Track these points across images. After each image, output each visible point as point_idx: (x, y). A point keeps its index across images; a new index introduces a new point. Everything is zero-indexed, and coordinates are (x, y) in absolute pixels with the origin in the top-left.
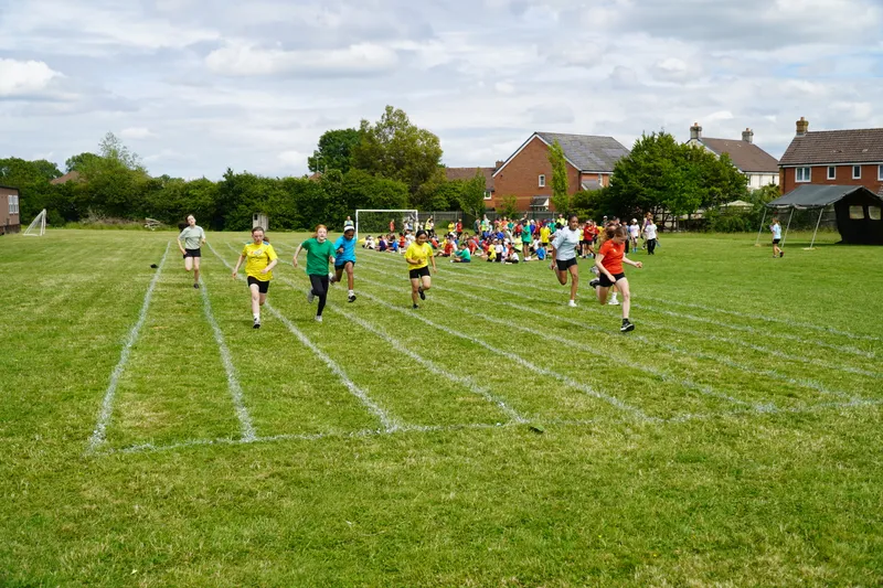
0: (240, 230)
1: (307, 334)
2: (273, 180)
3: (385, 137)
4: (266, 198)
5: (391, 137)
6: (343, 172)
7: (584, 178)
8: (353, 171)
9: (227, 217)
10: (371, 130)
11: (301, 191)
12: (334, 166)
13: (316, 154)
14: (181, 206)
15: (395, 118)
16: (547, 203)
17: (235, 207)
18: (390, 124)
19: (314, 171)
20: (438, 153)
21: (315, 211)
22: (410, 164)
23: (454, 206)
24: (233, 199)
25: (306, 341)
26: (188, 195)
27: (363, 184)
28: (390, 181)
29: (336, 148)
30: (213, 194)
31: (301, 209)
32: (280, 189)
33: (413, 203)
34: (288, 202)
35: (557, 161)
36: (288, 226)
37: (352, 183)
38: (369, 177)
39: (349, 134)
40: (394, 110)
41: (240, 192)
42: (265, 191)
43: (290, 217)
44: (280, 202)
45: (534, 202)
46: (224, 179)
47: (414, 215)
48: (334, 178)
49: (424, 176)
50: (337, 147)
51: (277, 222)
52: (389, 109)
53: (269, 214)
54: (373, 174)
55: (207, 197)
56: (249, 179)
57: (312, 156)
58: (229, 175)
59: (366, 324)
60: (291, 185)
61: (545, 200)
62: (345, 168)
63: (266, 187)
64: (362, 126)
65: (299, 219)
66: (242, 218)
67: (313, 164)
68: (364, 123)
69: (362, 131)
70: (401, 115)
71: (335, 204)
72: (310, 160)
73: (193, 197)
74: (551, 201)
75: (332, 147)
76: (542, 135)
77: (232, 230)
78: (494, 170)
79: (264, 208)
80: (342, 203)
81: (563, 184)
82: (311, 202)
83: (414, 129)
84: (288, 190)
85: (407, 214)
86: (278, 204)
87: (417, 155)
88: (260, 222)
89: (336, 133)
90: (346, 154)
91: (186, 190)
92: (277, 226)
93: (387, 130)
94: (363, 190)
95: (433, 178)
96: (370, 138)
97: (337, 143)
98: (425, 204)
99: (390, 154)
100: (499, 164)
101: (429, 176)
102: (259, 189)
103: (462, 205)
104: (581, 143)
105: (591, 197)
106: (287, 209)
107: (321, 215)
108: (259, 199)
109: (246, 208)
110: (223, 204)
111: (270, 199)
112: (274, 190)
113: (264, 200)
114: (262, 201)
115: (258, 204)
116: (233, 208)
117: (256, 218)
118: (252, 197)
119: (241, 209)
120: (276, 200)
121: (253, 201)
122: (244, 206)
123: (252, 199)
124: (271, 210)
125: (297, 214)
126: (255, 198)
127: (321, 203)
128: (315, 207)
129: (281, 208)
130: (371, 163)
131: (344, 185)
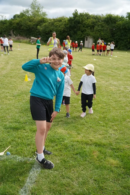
2: (99, 16)
32: (102, 21)
34: (106, 30)
41: (79, 23)
42: (94, 23)
44: (101, 30)
53: (94, 37)
60: (110, 20)
63: (94, 20)
66: (79, 39)
79: (91, 33)
84: (107, 22)
88: (88, 42)
106: (104, 35)
107: (126, 39)
108: (89, 28)
109: (81, 33)
110: (70, 30)
111: (95, 28)
112: (99, 22)
113: (92, 28)
114: (91, 29)
115: (88, 31)
116: (75, 33)
117: (87, 40)
118: (86, 26)
119: (79, 34)
120: (99, 28)
121: (86, 29)
122: (80, 32)
123: (86, 28)
124: (95, 35)
125: (110, 37)
126: (87, 27)
127: (127, 31)
128: (122, 34)
129: (101, 34)
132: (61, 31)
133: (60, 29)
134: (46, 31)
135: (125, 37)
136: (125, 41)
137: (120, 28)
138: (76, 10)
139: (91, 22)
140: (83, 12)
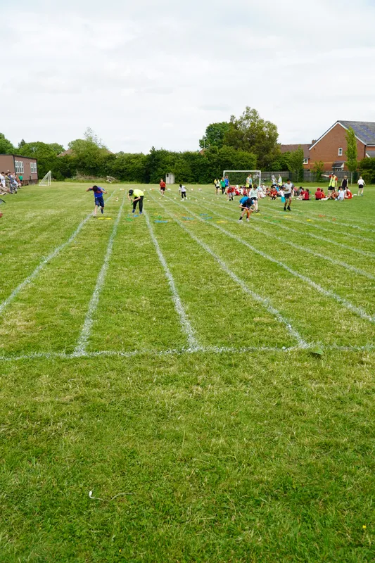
2: (177, 153)
3: (244, 126)
4: (174, 164)
5: (248, 126)
6: (219, 148)
7: (367, 149)
8: (225, 148)
9: (151, 175)
10: (236, 122)
11: (194, 159)
12: (214, 145)
13: (204, 138)
14: (126, 169)
15: (251, 115)
16: (343, 166)
17: (155, 170)
18: (247, 118)
19: (203, 148)
20: (276, 135)
21: (201, 172)
22: (259, 142)
23: (284, 168)
24: (154, 165)
26: (130, 162)
27: (230, 155)
28: (246, 153)
29: (215, 133)
30: (144, 162)
31: (193, 170)
32: (181, 158)
33: (259, 167)
34: (186, 166)
35: (351, 139)
36: (186, 181)
37: (223, 154)
38: (234, 151)
39: (223, 125)
40: (251, 109)
41: (158, 160)
42: (173, 160)
43: (187, 175)
44: (181, 166)
45: (334, 165)
46: (150, 153)
47: (259, 173)
48: (214, 152)
49: (267, 150)
50: (217, 133)
51: (179, 178)
52: (248, 109)
53: (175, 174)
54: (236, 149)
55: (140, 163)
56: (164, 153)
57: (201, 139)
58: (153, 151)
59: (208, 248)
60: (188, 156)
61: (342, 164)
62: (220, 145)
63: (173, 157)
64: (231, 119)
65: (192, 177)
66: (159, 175)
67: (202, 143)
68: (233, 117)
69: (231, 123)
70: (255, 112)
71: (213, 167)
72: (201, 141)
73: (132, 164)
74: (346, 164)
75: (213, 133)
76: (342, 122)
77: (154, 182)
78: (310, 146)
79: (172, 170)
80: (217, 167)
81: (354, 153)
82: (199, 166)
83: (263, 121)
84: (186, 159)
85: (255, 173)
86: (180, 168)
87: (263, 136)
88: (170, 179)
89: (215, 125)
90: (221, 137)
91: (130, 159)
92: (180, 181)
93: (245, 122)
94: (230, 158)
95: (272, 151)
96: (235, 126)
97: (216, 131)
98: (266, 166)
99: (247, 136)
100: (314, 142)
101: (270, 150)
102: (169, 159)
103: (290, 168)
104: (368, 127)
105: (372, 161)
106: (185, 171)
108: (169, 165)
109: (162, 170)
110: (149, 168)
111: (176, 165)
112: (178, 159)
114: (171, 166)
115: (169, 168)
117: (168, 176)
119: (159, 171)
120: (179, 165)
121: (166, 166)
123: (165, 164)
124: (176, 171)
125: (191, 173)
126: (167, 164)
127: (205, 167)
129: (181, 170)
130: (236, 142)
131: (219, 155)
132: (138, 169)
133: (138, 167)
134: (120, 169)
135: (205, 173)
136: (205, 176)
137: (199, 164)
138: (153, 147)
140: (160, 149)
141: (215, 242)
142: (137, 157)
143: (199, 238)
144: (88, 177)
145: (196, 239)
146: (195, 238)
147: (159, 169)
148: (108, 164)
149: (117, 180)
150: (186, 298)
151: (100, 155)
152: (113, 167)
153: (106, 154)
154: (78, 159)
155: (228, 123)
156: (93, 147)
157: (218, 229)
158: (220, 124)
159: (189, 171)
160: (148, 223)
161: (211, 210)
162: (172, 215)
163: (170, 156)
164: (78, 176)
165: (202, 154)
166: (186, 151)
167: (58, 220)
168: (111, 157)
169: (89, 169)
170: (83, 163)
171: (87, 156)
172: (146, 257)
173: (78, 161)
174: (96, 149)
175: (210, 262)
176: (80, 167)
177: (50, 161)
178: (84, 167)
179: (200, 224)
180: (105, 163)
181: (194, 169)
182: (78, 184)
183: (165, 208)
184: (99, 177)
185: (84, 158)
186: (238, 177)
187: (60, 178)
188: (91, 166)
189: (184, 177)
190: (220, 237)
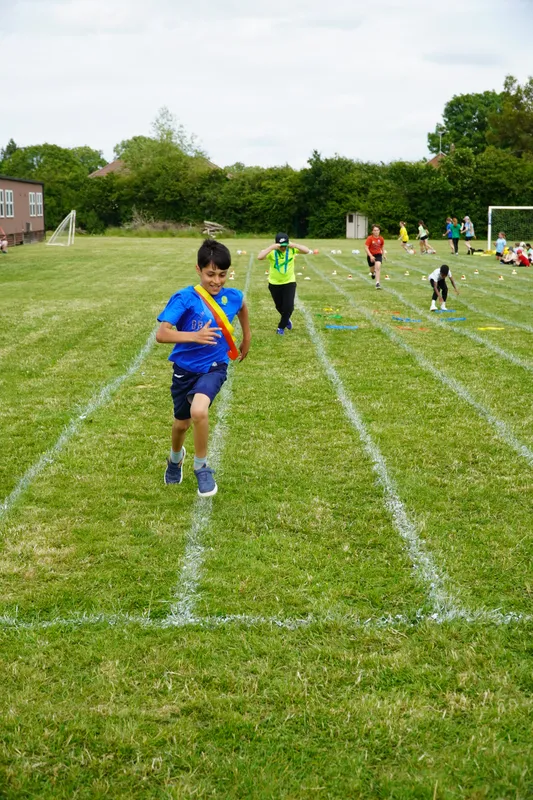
0: (328, 236)
1: (360, 404)
2: (374, 166)
4: (366, 191)
6: (476, 153)
8: (491, 153)
9: (311, 218)
10: (519, 90)
11: (415, 181)
12: (464, 145)
13: (440, 129)
14: (251, 204)
17: (321, 205)
19: (437, 152)
21: (432, 210)
24: (319, 193)
25: (356, 418)
26: (260, 188)
27: (505, 169)
29: (467, 119)
30: (293, 187)
31: (413, 206)
32: (384, 178)
34: (397, 197)
36: (395, 231)
37: (487, 167)
38: (514, 160)
39: (488, 99)
41: (328, 182)
42: (364, 181)
44: (385, 197)
46: (309, 166)
48: (463, 161)
50: (469, 118)
53: (369, 215)
54: (519, 155)
55: (285, 190)
56: (343, 166)
57: (433, 131)
58: (316, 161)
60: (401, 173)
62: (479, 145)
63: (365, 176)
64: (506, 85)
65: (411, 221)
66: (331, 219)
67: (434, 142)
68: (509, 81)
69: (506, 95)
71: (462, 198)
72: (432, 137)
73: (266, 191)
75: (461, 118)
77: (318, 236)
79: (361, 205)
80: (472, 198)
82: (428, 195)
84: (395, 179)
86: (382, 200)
88: (357, 227)
89: (467, 98)
90: (482, 126)
91: (259, 180)
94: (503, 177)
96: (516, 100)
97: (468, 113)
102: (354, 179)
106: (394, 207)
107: (442, 215)
108: (355, 193)
109: (337, 206)
110: (306, 200)
111: (370, 193)
112: (377, 179)
113: (362, 194)
114: (359, 195)
115: (354, 200)
116: (320, 206)
117: (351, 220)
118: (346, 190)
119: (331, 207)
120: (379, 194)
121: (348, 196)
122: (334, 203)
123: (346, 193)
124: (372, 208)
125: (408, 213)
126: (350, 191)
127: (442, 197)
128: (433, 204)
129: (385, 205)
130: (517, 139)
131: (475, 170)
132: (281, 204)
133: (280, 199)
134: (236, 205)
135: (442, 212)
136: (442, 219)
137: (427, 191)
138: (316, 152)
139: (357, 180)
140: (333, 156)
141: (476, 374)
142: (277, 175)
143: (439, 367)
144: (160, 224)
145: (432, 369)
146: (425, 364)
147: (330, 204)
148: (207, 193)
149: (228, 231)
150: (417, 501)
151: (189, 173)
152: (220, 199)
153: (203, 170)
154: (139, 183)
155: (498, 93)
156: (173, 153)
157: (483, 346)
158: (479, 96)
159: (403, 207)
160: (312, 331)
161: (464, 302)
162: (368, 312)
163: (357, 174)
164: (138, 221)
165: (436, 167)
166: (398, 160)
167: (100, 324)
168: (216, 177)
169: (163, 204)
170: (150, 191)
171: (159, 175)
172: (315, 409)
173: (137, 188)
174: (180, 157)
175: (467, 422)
176: (142, 200)
177: (72, 187)
178: (151, 201)
179: (437, 333)
180: (201, 189)
181: (416, 204)
182: (137, 240)
183: (349, 295)
184: (187, 223)
185: (153, 180)
186: (522, 221)
187: (96, 227)
188: (168, 199)
189: (392, 222)
190: (489, 365)
